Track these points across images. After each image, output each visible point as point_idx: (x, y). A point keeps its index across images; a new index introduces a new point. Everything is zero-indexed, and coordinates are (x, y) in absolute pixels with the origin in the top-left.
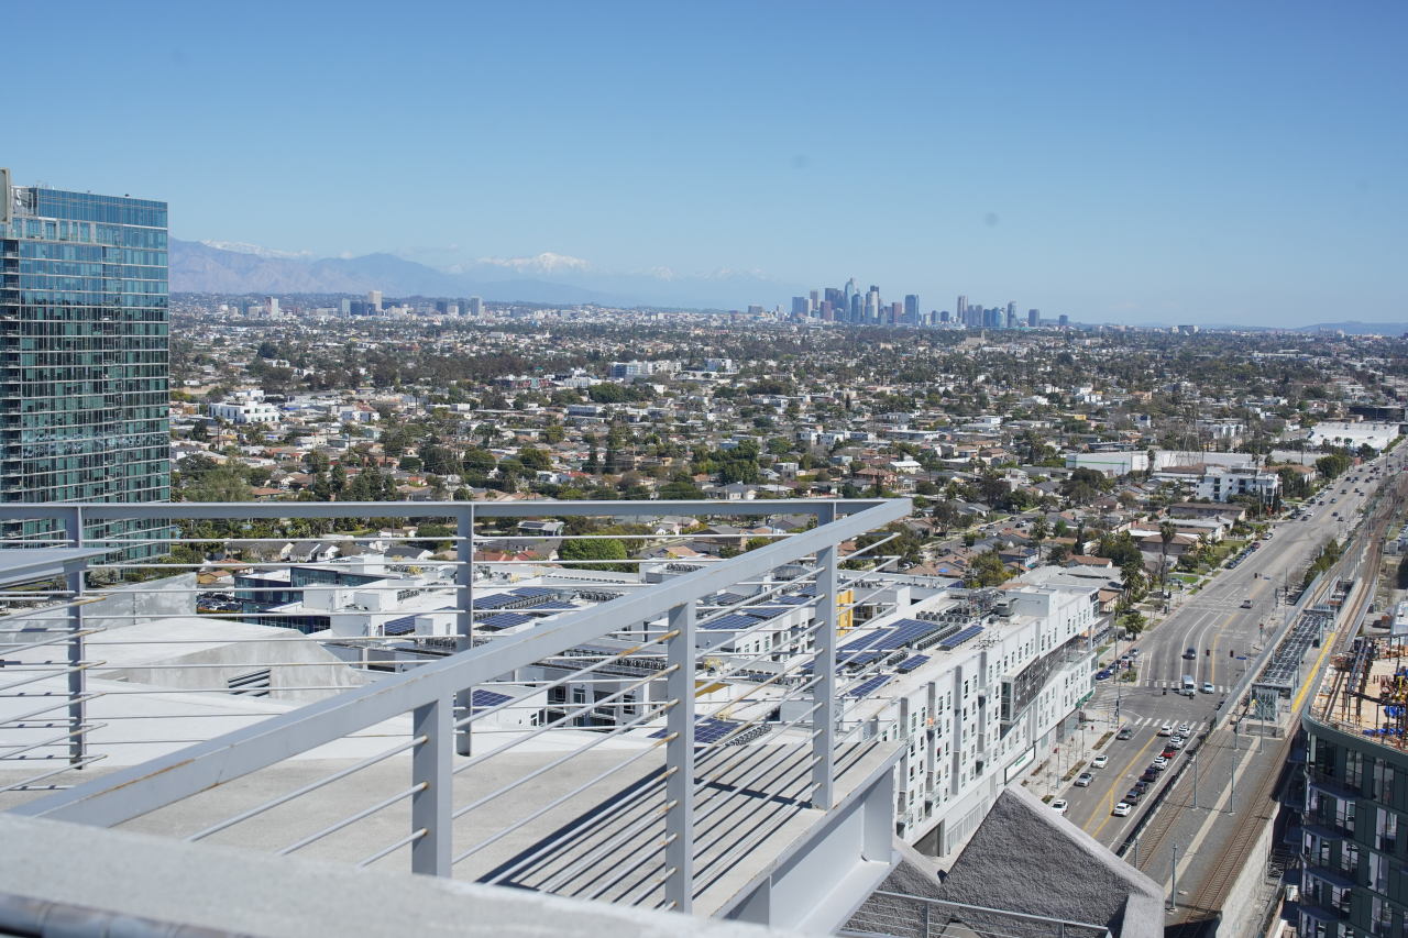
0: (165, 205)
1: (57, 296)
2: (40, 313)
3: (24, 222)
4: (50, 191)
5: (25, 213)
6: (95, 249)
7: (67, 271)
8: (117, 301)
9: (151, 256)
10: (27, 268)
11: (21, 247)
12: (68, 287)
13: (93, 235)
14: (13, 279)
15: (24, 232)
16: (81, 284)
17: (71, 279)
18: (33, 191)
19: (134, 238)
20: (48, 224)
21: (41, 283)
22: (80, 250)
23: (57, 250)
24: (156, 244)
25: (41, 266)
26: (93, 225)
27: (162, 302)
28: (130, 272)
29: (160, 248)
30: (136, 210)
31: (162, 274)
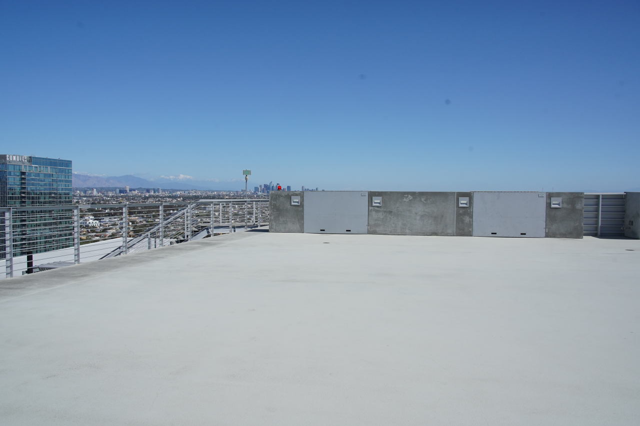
0: (71, 162)
1: (38, 188)
2: (32, 193)
3: (28, 167)
4: (36, 158)
5: (28, 164)
6: (50, 174)
7: (41, 181)
8: (57, 190)
9: (67, 176)
10: (28, 180)
11: (27, 174)
12: (41, 186)
13: (49, 170)
14: (24, 183)
15: (28, 169)
16: (45, 185)
17: (42, 183)
18: (30, 157)
19: (61, 171)
20: (35, 167)
21: (33, 184)
22: (45, 175)
23: (38, 175)
24: (68, 173)
25: (33, 179)
26: (49, 167)
27: (70, 190)
28: (60, 181)
29: (70, 174)
30: (63, 163)
31: (71, 181)
